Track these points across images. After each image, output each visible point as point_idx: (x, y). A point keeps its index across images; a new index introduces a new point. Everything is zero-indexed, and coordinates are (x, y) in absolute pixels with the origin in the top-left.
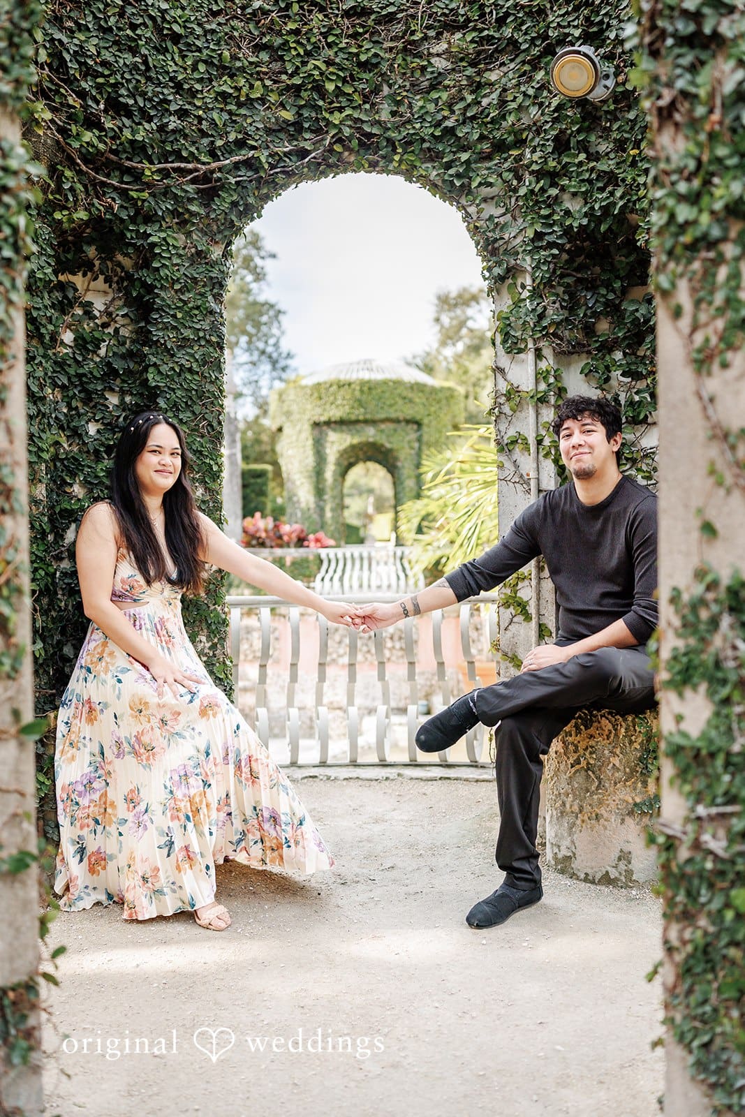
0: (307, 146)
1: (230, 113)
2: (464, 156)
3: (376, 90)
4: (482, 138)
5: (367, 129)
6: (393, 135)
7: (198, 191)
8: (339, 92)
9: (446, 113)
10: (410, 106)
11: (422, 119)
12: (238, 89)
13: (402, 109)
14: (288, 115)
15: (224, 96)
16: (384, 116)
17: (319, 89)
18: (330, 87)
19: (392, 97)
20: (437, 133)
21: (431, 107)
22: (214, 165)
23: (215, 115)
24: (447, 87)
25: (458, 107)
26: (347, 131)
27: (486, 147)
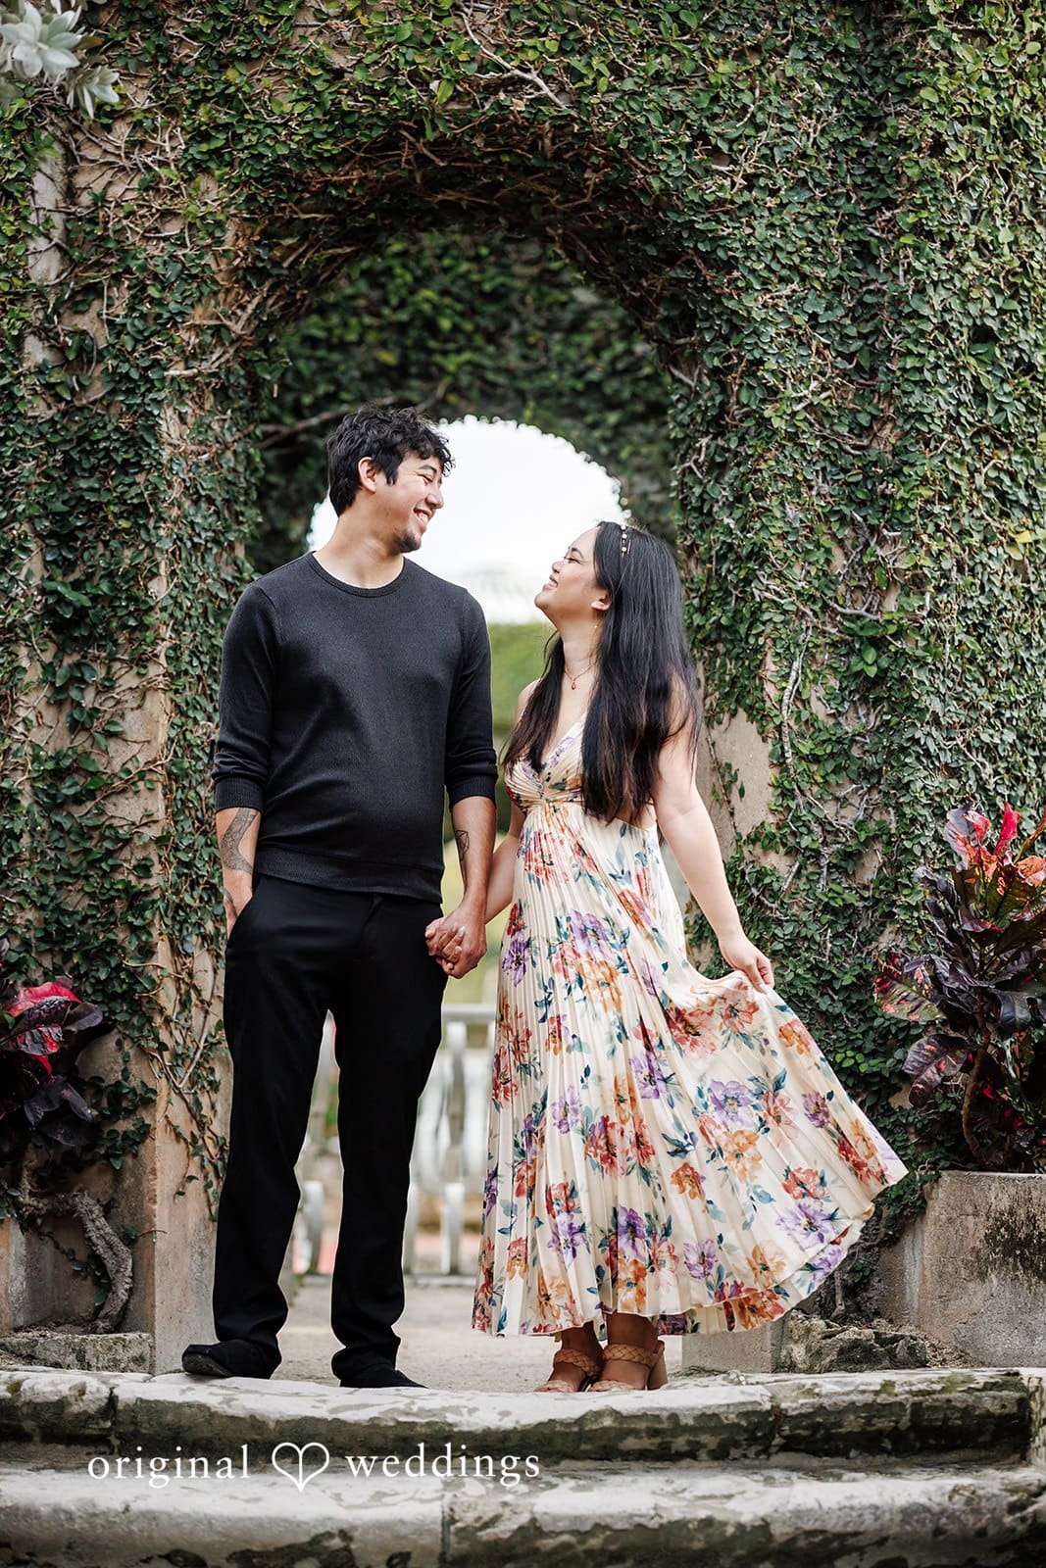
0: (414, 397)
1: (320, 360)
2: (613, 418)
3: (504, 327)
4: (635, 396)
5: (491, 376)
6: (525, 385)
7: (279, 458)
8: (456, 328)
9: (590, 361)
10: (547, 350)
11: (561, 366)
12: (329, 330)
13: (534, 354)
14: (389, 358)
15: (312, 342)
16: (513, 359)
17: (431, 326)
18: (445, 324)
19: (522, 336)
20: (580, 386)
21: (573, 354)
22: (301, 425)
23: (301, 364)
24: (591, 331)
25: (607, 355)
26: (465, 380)
27: (639, 408)
